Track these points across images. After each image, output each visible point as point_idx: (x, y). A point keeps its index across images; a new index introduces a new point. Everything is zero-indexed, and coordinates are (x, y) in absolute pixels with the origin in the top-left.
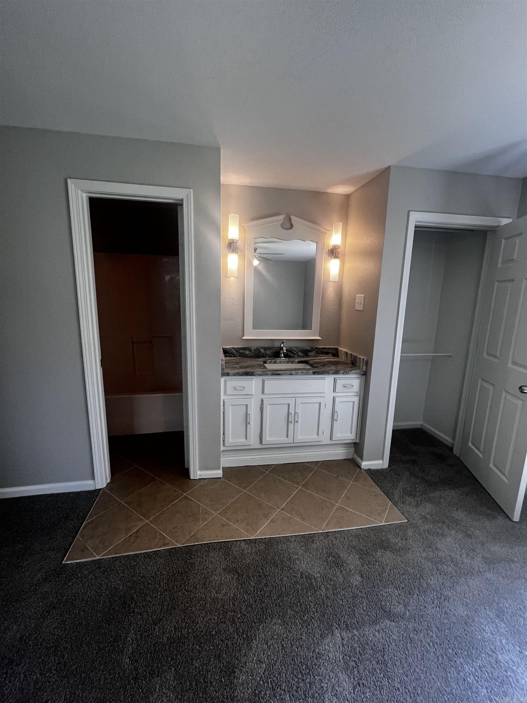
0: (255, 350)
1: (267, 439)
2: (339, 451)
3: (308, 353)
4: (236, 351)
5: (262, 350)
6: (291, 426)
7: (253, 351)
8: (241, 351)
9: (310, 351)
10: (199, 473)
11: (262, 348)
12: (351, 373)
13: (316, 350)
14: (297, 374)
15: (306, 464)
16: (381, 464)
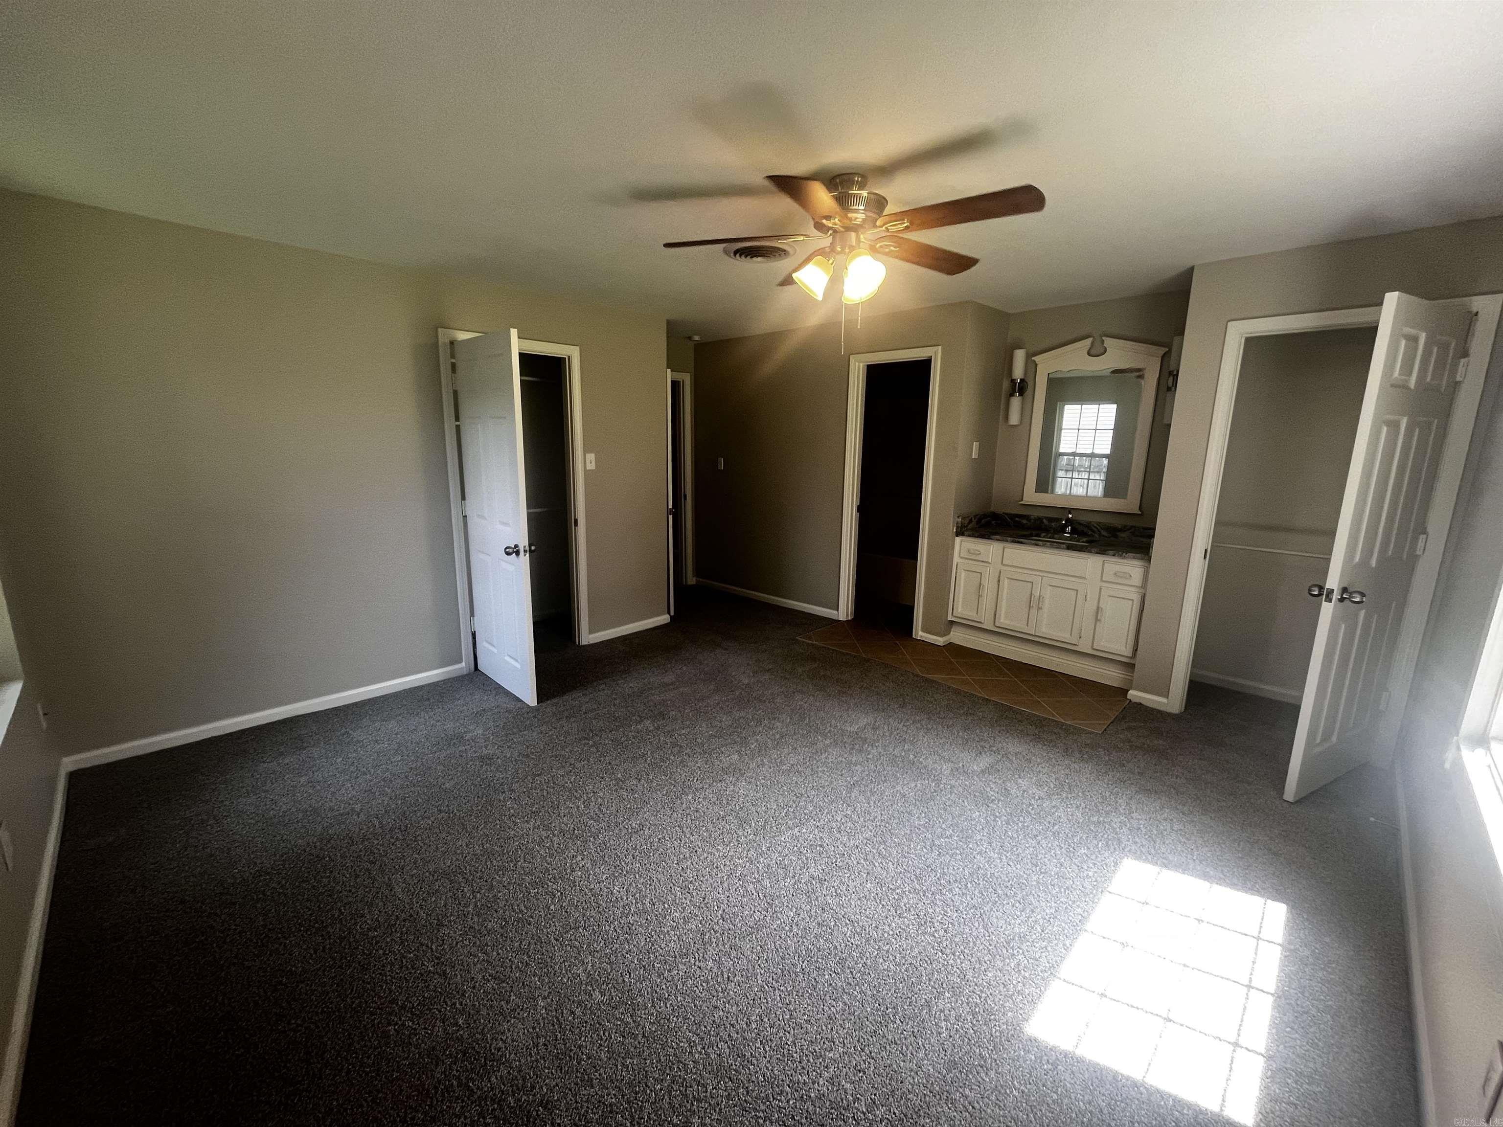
0: (1035, 520)
1: (1002, 621)
2: (1114, 674)
3: (1118, 533)
4: (1011, 519)
5: (1044, 520)
6: (1034, 611)
7: (1032, 521)
8: (1017, 519)
9: (1120, 530)
10: (920, 633)
11: (1046, 518)
12: (1126, 556)
13: (1132, 530)
14: (1044, 546)
15: (1056, 674)
16: (1164, 703)
